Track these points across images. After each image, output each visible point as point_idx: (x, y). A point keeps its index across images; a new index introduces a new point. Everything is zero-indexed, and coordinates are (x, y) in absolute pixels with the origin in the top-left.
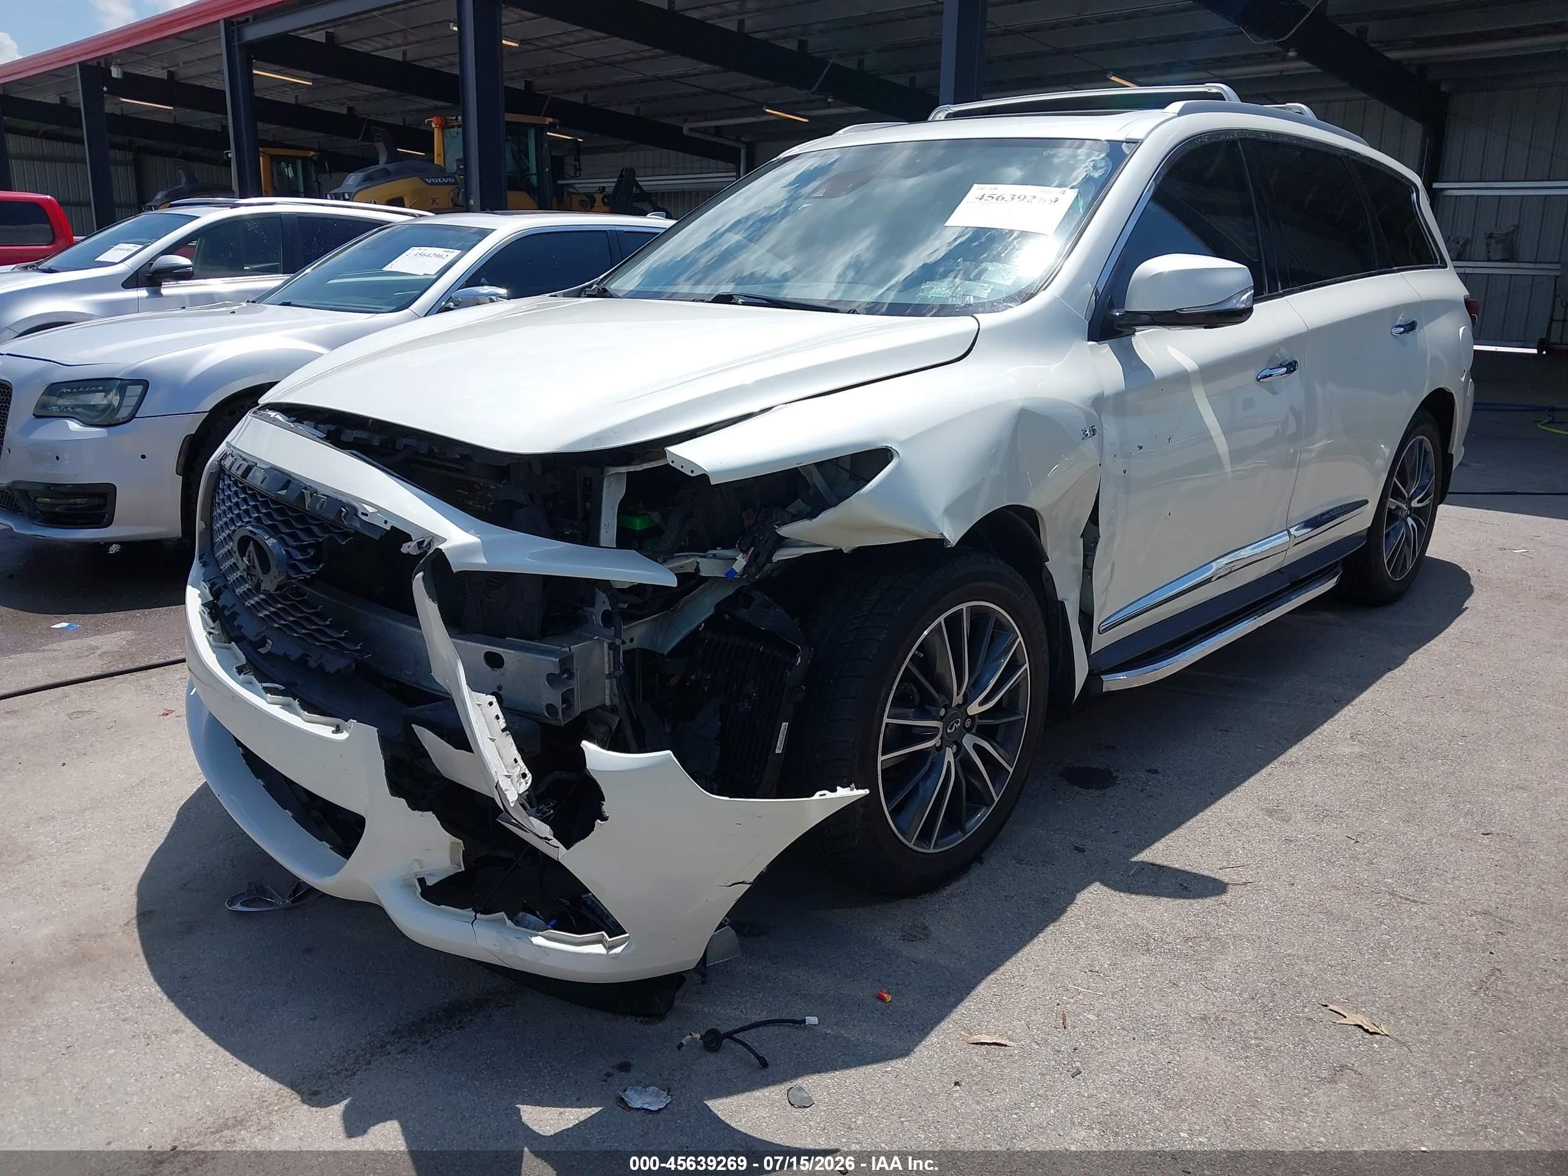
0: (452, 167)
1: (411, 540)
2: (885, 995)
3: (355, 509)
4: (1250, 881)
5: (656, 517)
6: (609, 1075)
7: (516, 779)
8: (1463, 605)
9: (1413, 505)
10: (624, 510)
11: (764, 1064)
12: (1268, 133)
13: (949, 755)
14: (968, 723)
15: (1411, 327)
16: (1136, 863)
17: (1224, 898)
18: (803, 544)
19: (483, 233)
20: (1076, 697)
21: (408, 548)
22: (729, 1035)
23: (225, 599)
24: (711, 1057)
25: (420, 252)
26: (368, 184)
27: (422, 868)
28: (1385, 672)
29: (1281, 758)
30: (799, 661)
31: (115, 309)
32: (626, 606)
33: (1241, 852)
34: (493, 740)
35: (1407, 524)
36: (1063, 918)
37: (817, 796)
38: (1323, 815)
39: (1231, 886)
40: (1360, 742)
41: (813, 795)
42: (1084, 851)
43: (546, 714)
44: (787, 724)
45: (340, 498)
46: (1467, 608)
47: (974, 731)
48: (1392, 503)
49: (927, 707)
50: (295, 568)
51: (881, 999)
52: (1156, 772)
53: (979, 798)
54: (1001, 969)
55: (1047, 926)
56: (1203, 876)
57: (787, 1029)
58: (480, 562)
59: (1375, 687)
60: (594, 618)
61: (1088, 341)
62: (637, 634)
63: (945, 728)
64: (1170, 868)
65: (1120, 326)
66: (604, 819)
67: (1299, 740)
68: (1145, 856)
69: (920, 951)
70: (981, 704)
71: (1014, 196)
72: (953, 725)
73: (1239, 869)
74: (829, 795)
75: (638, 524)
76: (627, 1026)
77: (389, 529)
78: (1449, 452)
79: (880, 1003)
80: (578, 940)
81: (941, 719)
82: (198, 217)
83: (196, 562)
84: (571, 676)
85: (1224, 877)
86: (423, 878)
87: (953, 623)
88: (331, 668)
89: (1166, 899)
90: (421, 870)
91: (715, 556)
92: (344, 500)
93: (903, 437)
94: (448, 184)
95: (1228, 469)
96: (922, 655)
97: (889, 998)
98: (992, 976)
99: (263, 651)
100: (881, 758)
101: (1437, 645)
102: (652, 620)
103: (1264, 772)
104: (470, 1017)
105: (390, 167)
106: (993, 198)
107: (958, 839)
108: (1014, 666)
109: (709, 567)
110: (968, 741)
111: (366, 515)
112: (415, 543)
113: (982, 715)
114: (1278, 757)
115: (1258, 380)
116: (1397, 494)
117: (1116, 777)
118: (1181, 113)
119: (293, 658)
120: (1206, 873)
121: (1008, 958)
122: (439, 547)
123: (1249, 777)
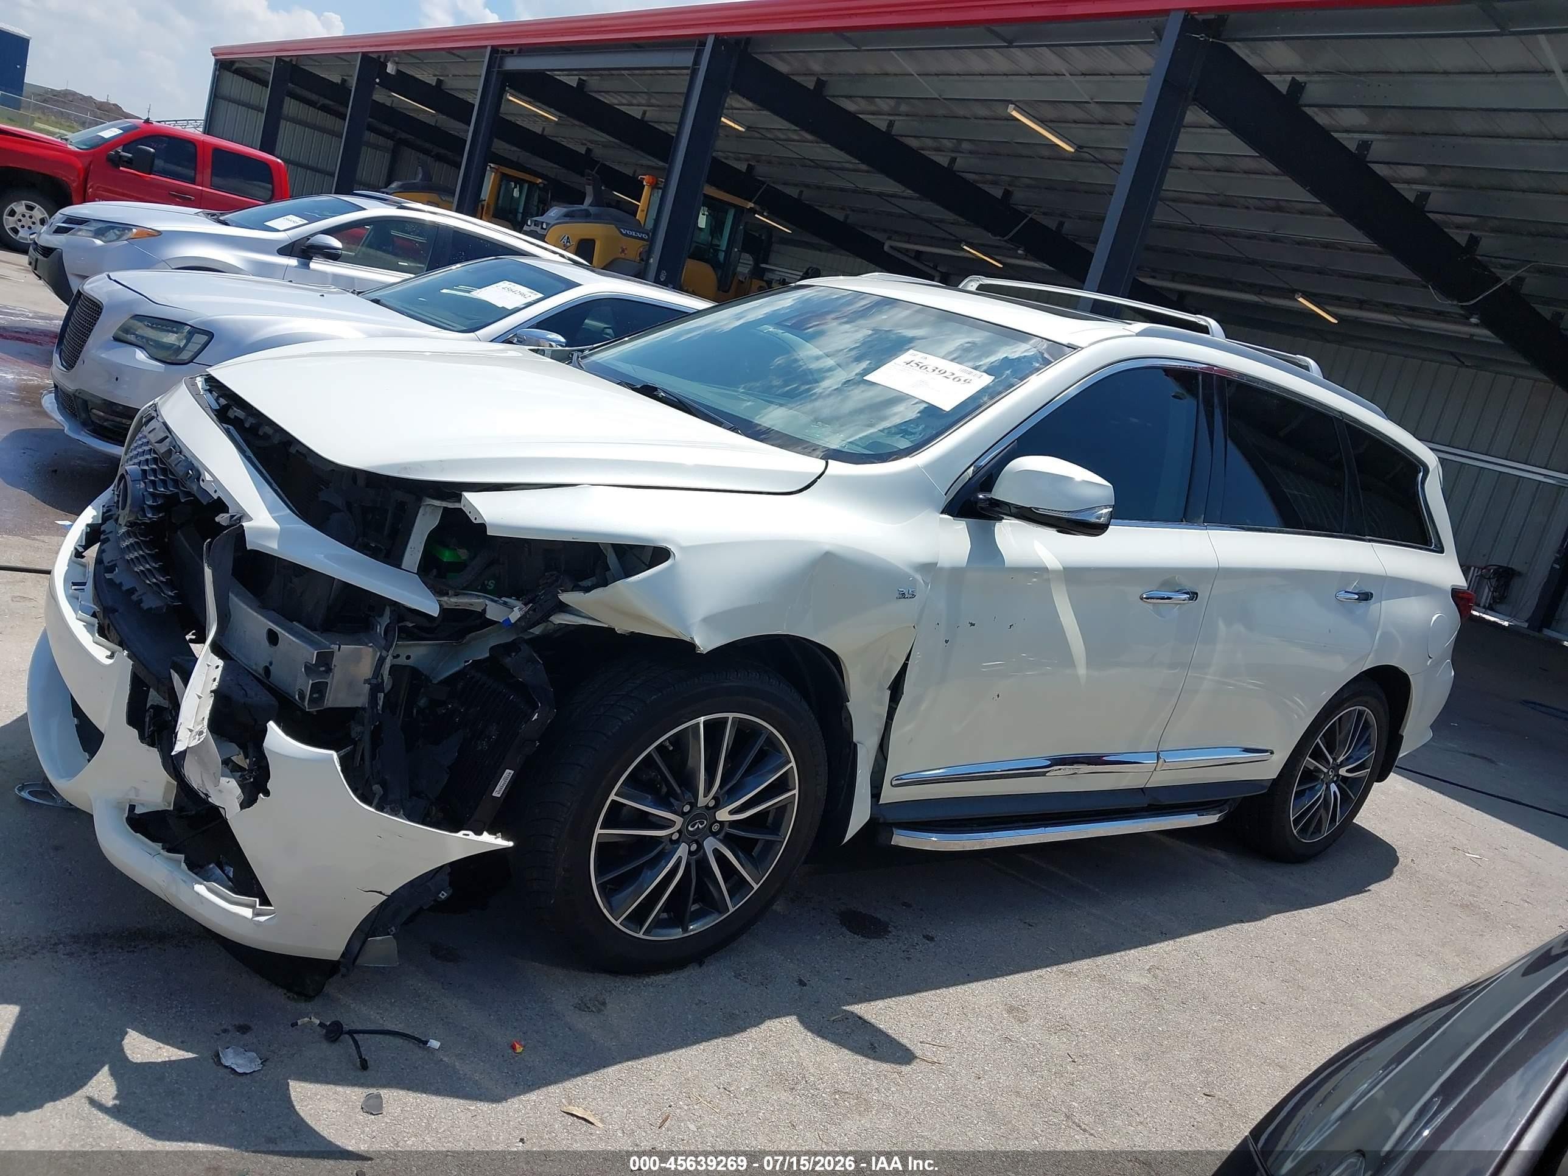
0: (650, 225)
1: (228, 512)
2: (517, 1046)
3: (200, 475)
4: (942, 1062)
5: (463, 554)
6: (225, 1031)
7: (194, 733)
8: (1369, 886)
9: (1340, 773)
10: (435, 539)
11: (364, 1066)
12: (1242, 375)
13: (682, 851)
14: (715, 828)
15: (1366, 597)
16: (845, 1010)
17: (906, 1069)
18: (584, 615)
19: (571, 285)
20: (845, 841)
21: (222, 519)
22: (351, 1033)
23: (107, 527)
24: (325, 1045)
25: (509, 286)
26: (567, 219)
27: (136, 796)
28: (1235, 923)
29: (1063, 967)
30: (536, 717)
31: (263, 270)
32: (411, 625)
33: (954, 1034)
34: (200, 697)
35: (1328, 788)
36: (737, 1037)
37: (460, 834)
38: (1063, 1027)
39: (918, 1060)
40: (1155, 976)
41: (457, 832)
42: (805, 985)
43: (297, 697)
44: (512, 772)
45: (194, 462)
46: (1369, 890)
47: (721, 836)
48: (1309, 762)
49: (672, 800)
50: (143, 510)
51: (513, 1048)
52: (931, 939)
53: (710, 903)
54: (643, 1060)
55: (716, 1038)
56: (899, 1043)
57: (411, 1044)
58: (272, 546)
59: (1213, 932)
60: (379, 627)
61: (942, 513)
62: (416, 653)
63: (685, 825)
64: (874, 1026)
65: (982, 508)
66: (267, 793)
67: (1095, 956)
68: (859, 1009)
69: (584, 1022)
70: (731, 813)
71: (937, 368)
72: (696, 823)
73: (940, 1049)
74: (472, 836)
75: (447, 556)
76: (277, 996)
77: (216, 498)
78: (1400, 732)
79: (510, 1051)
80: (233, 899)
81: (682, 814)
82: (365, 209)
83: (112, 487)
84: (329, 670)
85: (918, 1053)
86: (135, 806)
87: (714, 730)
88: (145, 606)
89: (847, 1051)
90: (135, 798)
91: (505, 603)
92: (196, 463)
93: (685, 544)
94: (642, 239)
95: (1082, 671)
96: (671, 748)
97: (519, 1049)
98: (630, 1063)
99: (108, 576)
100: (598, 831)
101: (1310, 916)
102: (437, 644)
103: (1035, 973)
104: (146, 946)
105: (592, 210)
106: (918, 365)
107: (677, 934)
108: (781, 786)
109: (494, 611)
110: (710, 844)
111: (203, 480)
112: (228, 515)
113: (733, 823)
114: (1062, 964)
115: (1142, 599)
116: (1317, 755)
117: (890, 932)
118: (1139, 334)
119: (124, 588)
120: (904, 1041)
121: (657, 1053)
122: (243, 524)
123: (1018, 972)
